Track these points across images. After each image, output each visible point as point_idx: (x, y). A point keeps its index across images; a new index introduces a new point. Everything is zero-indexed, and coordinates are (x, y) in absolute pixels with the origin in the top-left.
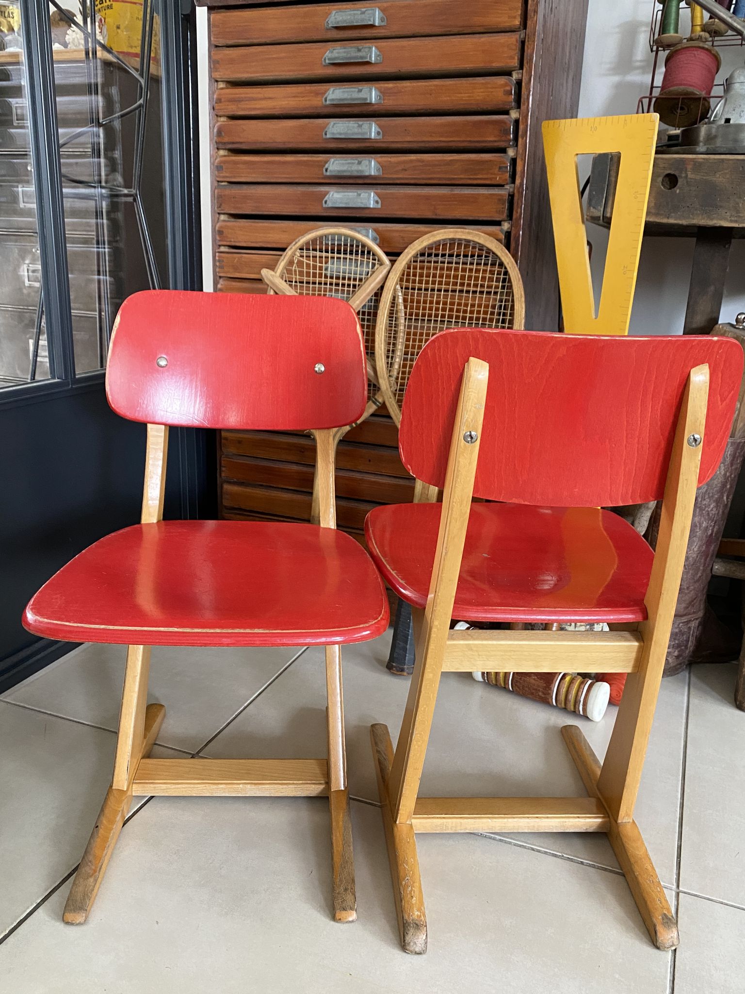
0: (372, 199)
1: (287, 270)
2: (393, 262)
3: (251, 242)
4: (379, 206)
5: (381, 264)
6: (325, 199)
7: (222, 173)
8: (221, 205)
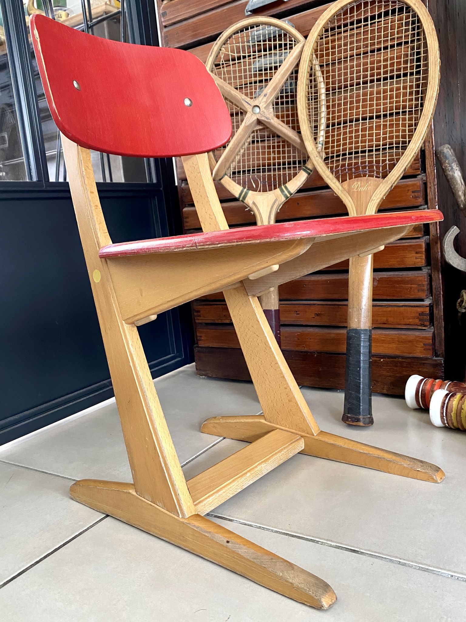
2: (306, 37)
5: (297, 41)
6: (246, 8)
7: (166, 18)
8: (168, 43)
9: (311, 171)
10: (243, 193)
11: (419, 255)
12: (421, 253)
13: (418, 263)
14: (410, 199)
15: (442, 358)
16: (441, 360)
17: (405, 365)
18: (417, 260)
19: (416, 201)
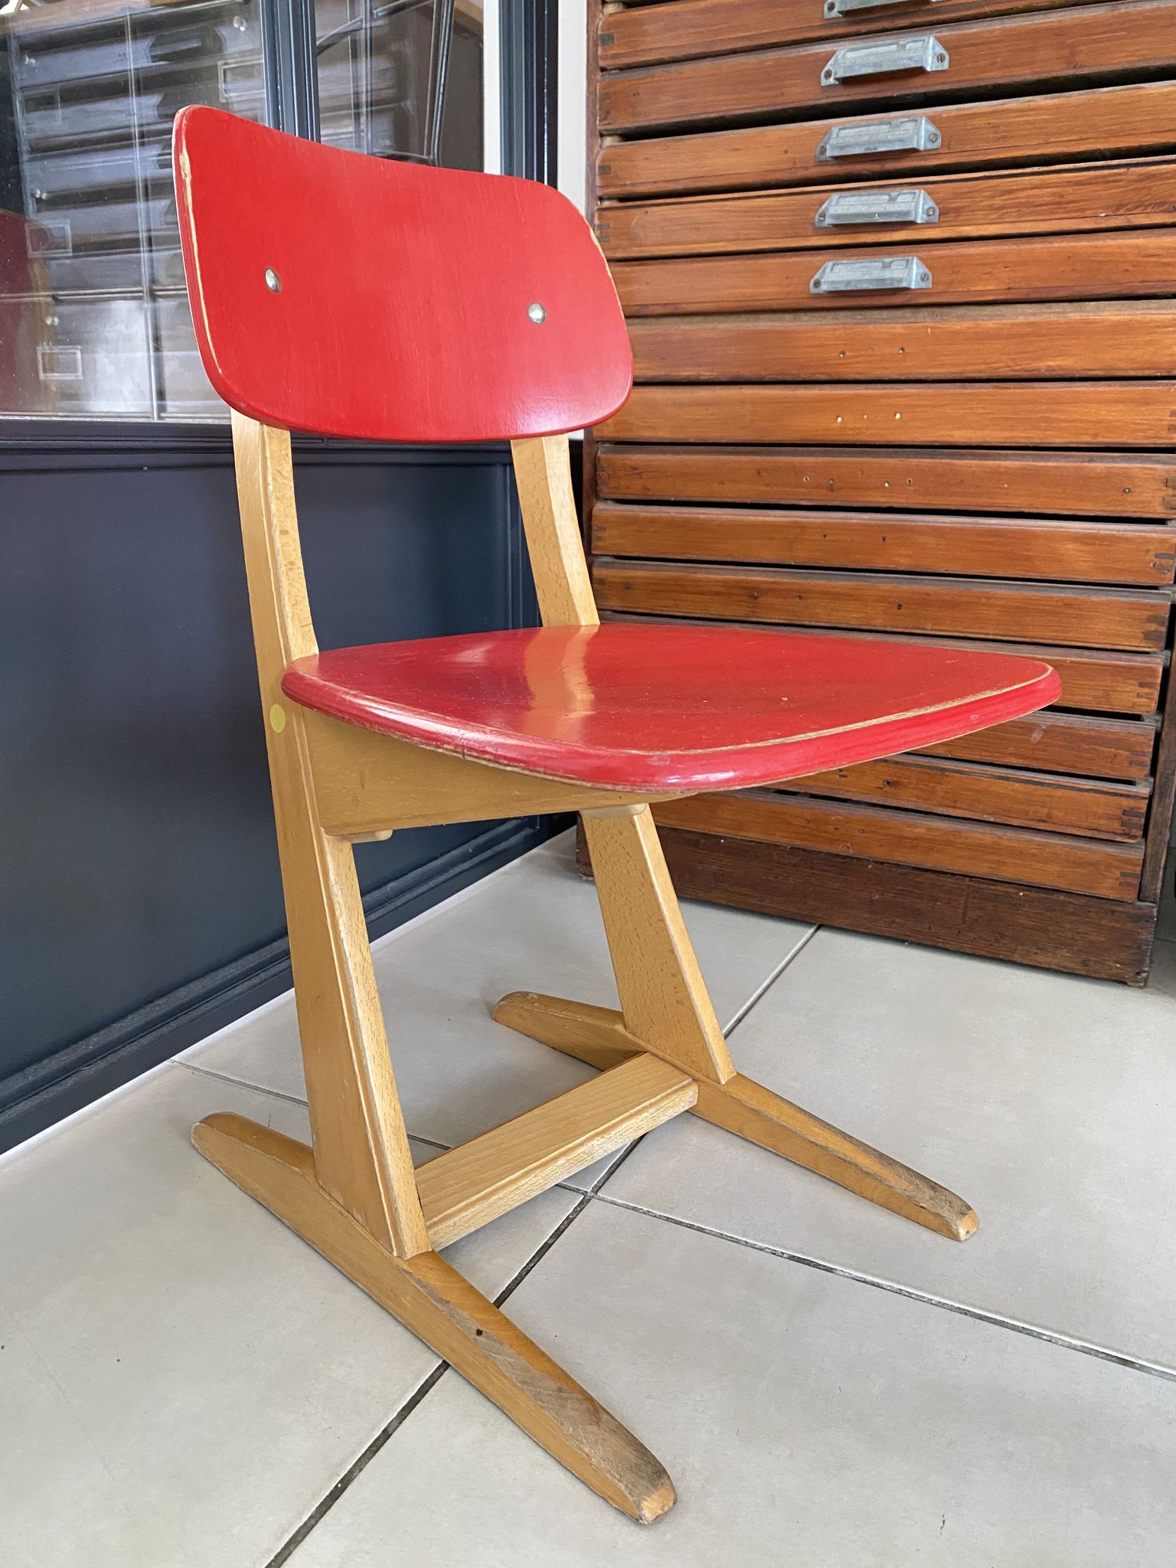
0: (930, 51)
4: (946, 65)
6: (826, 69)
7: (612, 48)
8: (608, 112)
11: (1146, 690)
12: (1150, 687)
13: (1139, 706)
14: (1148, 570)
15: (1154, 905)
16: (1151, 908)
17: (1071, 910)
18: (1139, 700)
19: (1163, 576)
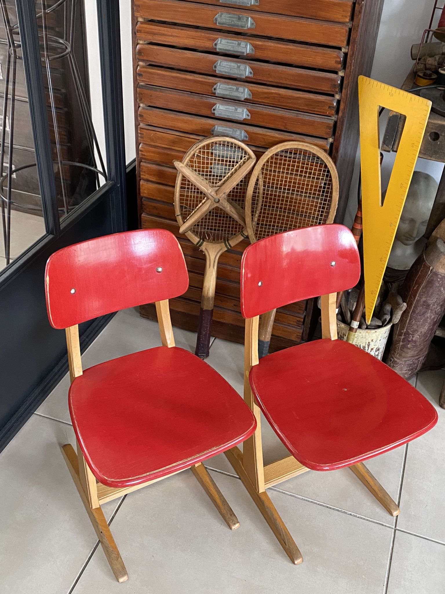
0: (245, 113)
1: (190, 160)
3: (163, 125)
4: (249, 118)
5: (250, 157)
6: (213, 108)
7: (142, 78)
8: (141, 99)
9: (246, 236)
10: (200, 243)
